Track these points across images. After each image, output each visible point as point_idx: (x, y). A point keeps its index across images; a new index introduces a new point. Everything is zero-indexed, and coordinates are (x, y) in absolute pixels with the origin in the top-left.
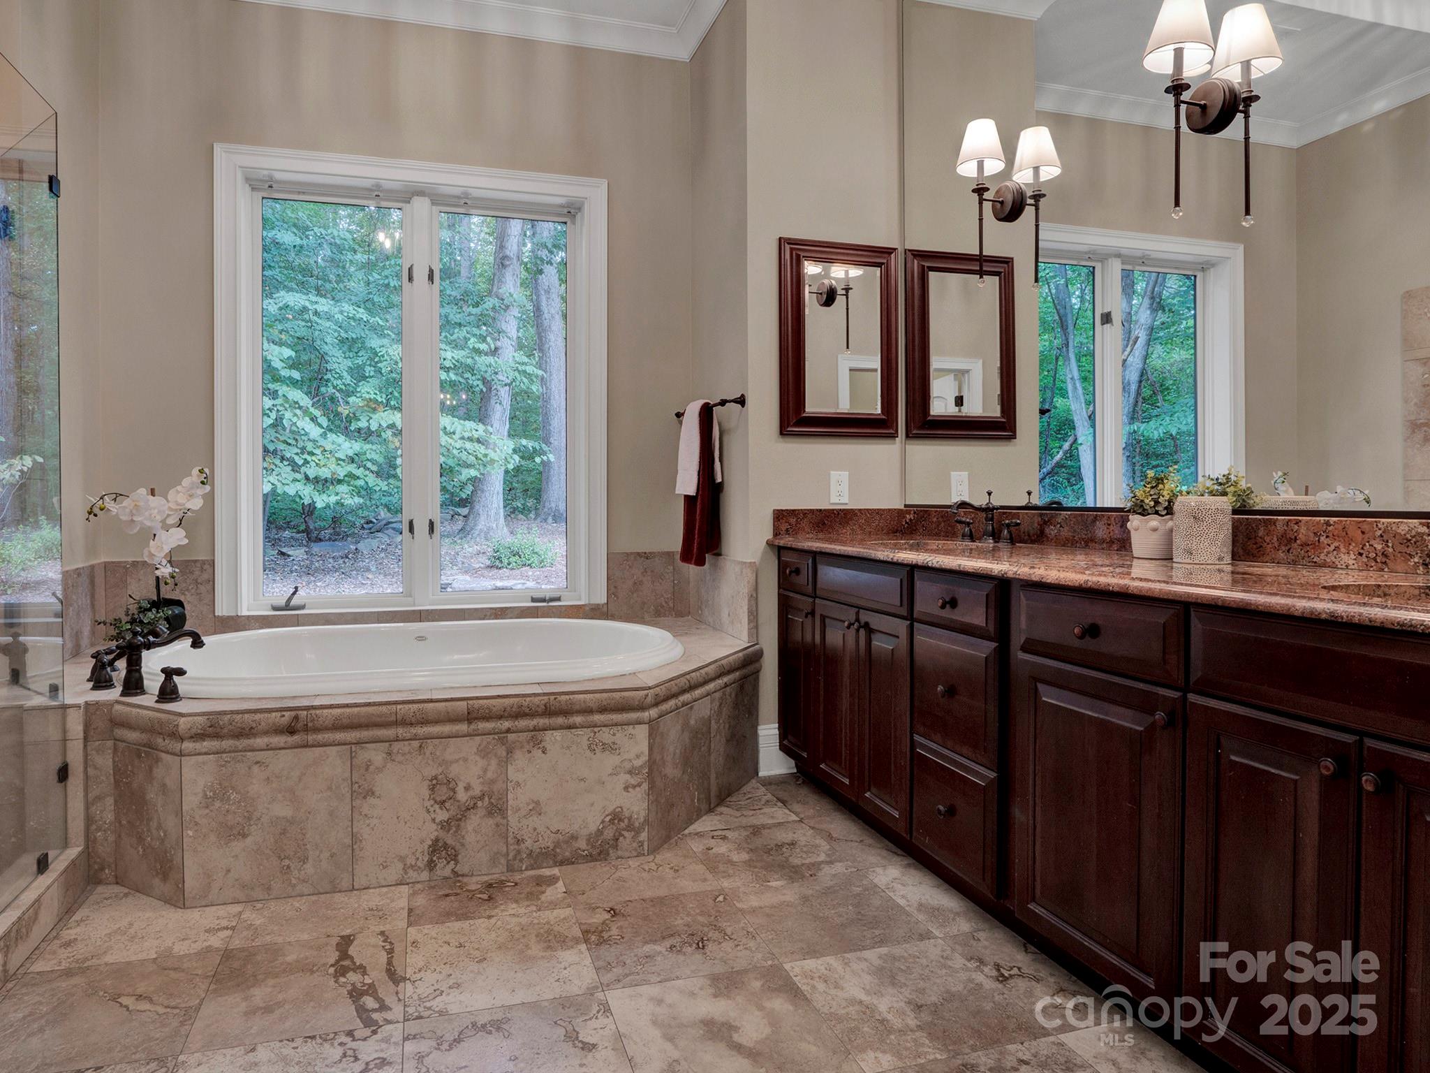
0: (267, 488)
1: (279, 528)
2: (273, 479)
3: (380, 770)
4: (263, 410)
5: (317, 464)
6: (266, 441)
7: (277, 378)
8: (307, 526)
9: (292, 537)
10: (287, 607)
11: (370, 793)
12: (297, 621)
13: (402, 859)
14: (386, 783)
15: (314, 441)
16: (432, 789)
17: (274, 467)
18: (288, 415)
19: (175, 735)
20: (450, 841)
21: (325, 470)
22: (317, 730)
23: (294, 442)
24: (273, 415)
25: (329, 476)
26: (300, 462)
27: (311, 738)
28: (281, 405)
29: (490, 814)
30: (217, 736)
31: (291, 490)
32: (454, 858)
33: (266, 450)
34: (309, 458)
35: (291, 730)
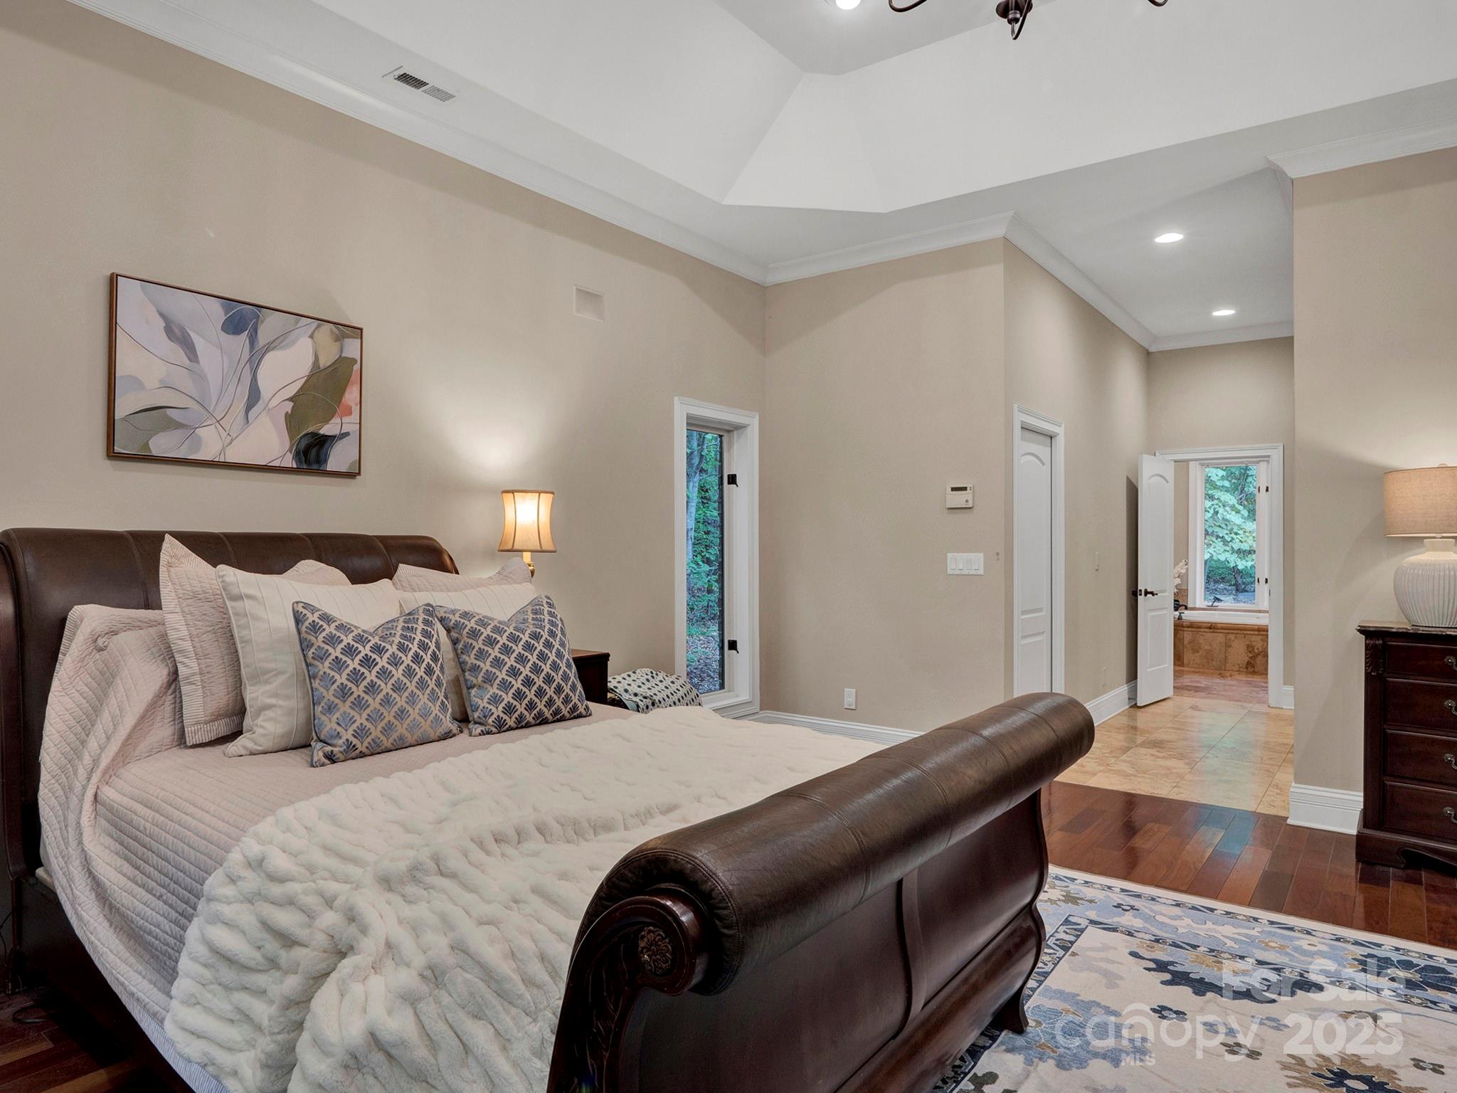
0: (1207, 556)
1: (1216, 582)
2: (1211, 551)
3: (1233, 641)
4: (1205, 508)
5: (1241, 541)
6: (1207, 526)
7: (1215, 487)
8: (1236, 581)
9: (1225, 589)
10: (1212, 606)
11: (1230, 646)
12: (1215, 610)
13: (1239, 665)
14: (1235, 644)
15: (1239, 526)
16: (1248, 648)
17: (1211, 543)
18: (1221, 510)
19: (1182, 626)
20: (1252, 662)
21: (1246, 545)
22: (1217, 629)
23: (1225, 527)
24: (1212, 511)
25: (1248, 549)
26: (1229, 540)
27: (1216, 631)
28: (1217, 504)
29: (1264, 657)
30: (1192, 627)
31: (1222, 558)
32: (1253, 667)
33: (1207, 533)
34: (1234, 536)
35: (1210, 628)
